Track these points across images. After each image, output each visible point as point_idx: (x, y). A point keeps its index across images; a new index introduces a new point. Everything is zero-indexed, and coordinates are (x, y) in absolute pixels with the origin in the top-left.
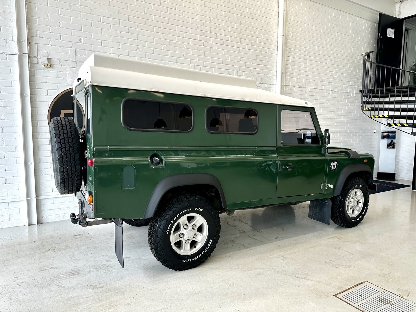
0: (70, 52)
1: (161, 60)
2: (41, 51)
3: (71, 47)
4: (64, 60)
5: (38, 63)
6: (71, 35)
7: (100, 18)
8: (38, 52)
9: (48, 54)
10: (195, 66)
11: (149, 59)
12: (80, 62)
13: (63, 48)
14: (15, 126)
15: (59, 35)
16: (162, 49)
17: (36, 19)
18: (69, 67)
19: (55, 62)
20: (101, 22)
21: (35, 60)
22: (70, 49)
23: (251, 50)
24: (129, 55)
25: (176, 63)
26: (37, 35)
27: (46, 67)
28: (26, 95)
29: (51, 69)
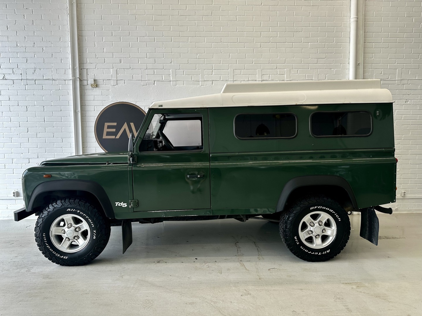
0: (112, 73)
1: (196, 69)
2: (90, 75)
3: (113, 68)
4: (107, 80)
5: (88, 84)
6: (113, 57)
7: (137, 38)
8: (88, 75)
9: (95, 76)
10: (235, 70)
11: (184, 70)
12: (120, 80)
13: (106, 69)
14: (71, 137)
15: (104, 59)
16: (197, 58)
17: (86, 49)
18: (112, 85)
19: (100, 82)
20: (138, 41)
21: (85, 83)
22: (112, 70)
23: (309, 43)
24: (163, 69)
25: (212, 70)
26: (87, 61)
27: (93, 87)
28: (78, 111)
29: (97, 89)
